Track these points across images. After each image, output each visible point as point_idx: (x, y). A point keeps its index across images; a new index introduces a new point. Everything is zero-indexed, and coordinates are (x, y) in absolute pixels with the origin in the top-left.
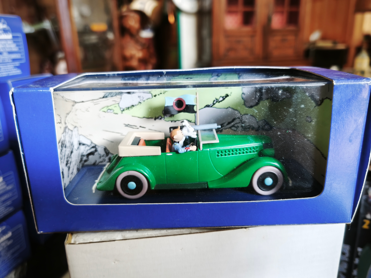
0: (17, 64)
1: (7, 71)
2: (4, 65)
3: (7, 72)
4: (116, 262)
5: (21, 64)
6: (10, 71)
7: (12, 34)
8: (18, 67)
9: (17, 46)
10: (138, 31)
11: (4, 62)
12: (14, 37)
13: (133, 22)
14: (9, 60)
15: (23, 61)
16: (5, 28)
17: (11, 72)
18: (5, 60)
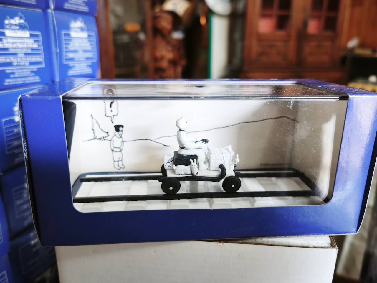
0: (89, 62)
1: (81, 69)
2: (79, 63)
5: (93, 63)
7: (88, 33)
8: (90, 66)
9: (91, 45)
10: (170, 32)
11: (79, 60)
12: (89, 36)
13: (166, 23)
14: (83, 58)
15: (95, 61)
17: (84, 71)
18: (80, 59)
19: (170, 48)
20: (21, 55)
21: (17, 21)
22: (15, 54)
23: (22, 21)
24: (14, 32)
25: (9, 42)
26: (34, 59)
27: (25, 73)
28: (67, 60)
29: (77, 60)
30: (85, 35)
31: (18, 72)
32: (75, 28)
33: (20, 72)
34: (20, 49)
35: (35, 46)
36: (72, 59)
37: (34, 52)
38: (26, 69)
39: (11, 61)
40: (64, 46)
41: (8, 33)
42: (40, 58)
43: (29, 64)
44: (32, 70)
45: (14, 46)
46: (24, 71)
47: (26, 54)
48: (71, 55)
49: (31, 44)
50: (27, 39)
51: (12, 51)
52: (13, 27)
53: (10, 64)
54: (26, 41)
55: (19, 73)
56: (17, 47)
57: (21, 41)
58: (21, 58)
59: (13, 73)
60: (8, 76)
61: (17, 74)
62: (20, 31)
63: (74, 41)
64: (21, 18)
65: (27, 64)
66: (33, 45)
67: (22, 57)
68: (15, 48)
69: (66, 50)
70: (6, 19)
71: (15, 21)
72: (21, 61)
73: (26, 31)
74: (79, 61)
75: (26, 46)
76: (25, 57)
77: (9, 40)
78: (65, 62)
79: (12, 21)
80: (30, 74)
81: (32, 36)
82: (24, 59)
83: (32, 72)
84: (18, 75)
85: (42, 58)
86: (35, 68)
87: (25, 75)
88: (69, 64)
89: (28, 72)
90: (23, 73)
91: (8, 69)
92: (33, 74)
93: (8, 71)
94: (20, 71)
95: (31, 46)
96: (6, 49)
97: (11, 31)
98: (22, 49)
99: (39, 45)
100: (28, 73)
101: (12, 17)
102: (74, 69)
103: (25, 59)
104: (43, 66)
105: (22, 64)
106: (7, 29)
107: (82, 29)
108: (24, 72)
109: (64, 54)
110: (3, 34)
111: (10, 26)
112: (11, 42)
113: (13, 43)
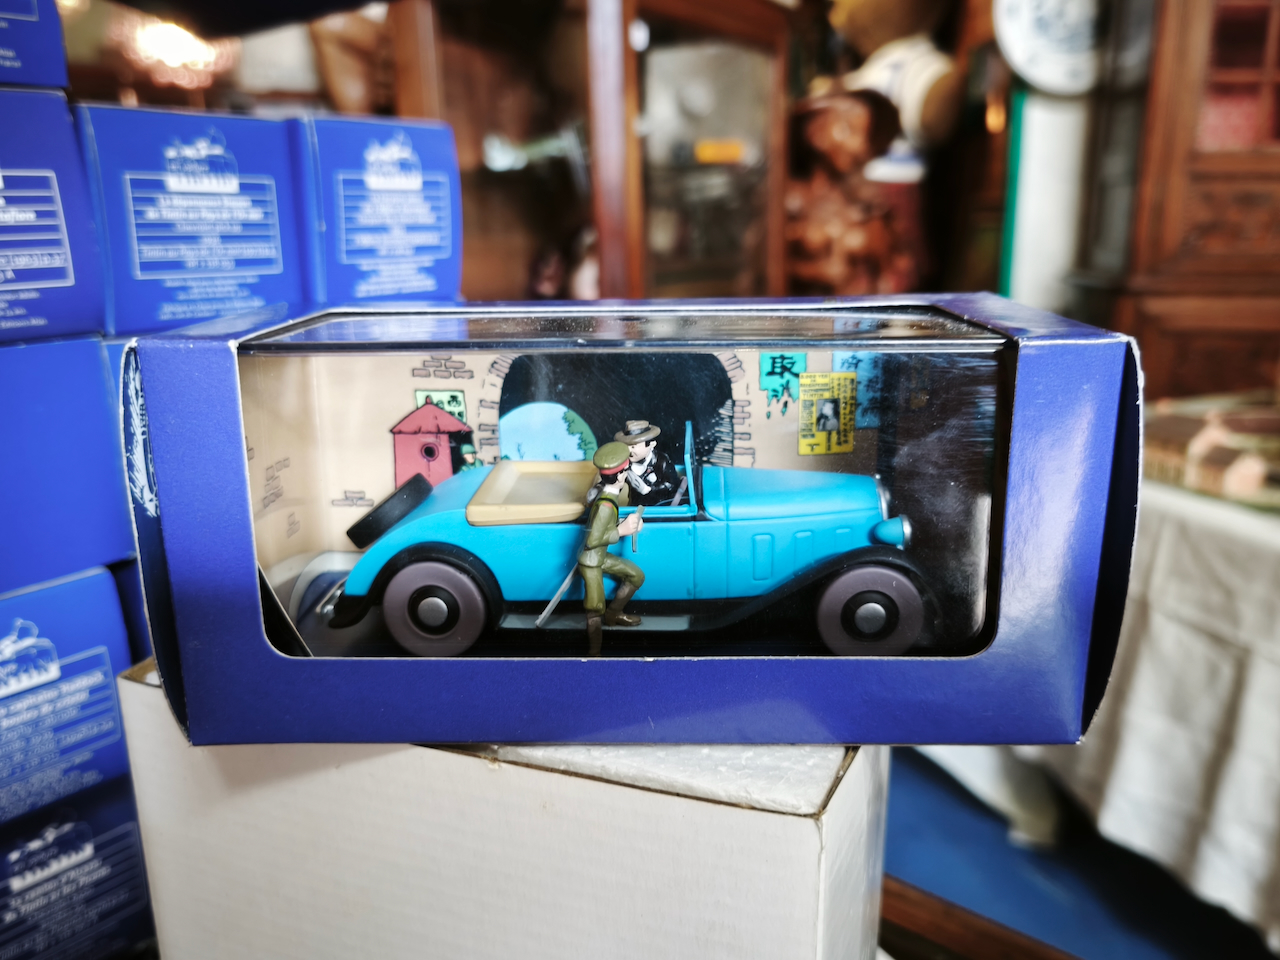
0: (427, 260)
1: (397, 279)
2: (390, 264)
3: (396, 282)
5: (438, 262)
6: (404, 281)
7: (423, 175)
8: (428, 271)
9: (434, 209)
10: (859, 163)
11: (392, 253)
12: (426, 184)
13: (844, 131)
14: (405, 249)
15: (445, 255)
16: (405, 159)
17: (407, 285)
18: (395, 250)
19: (855, 214)
20: (211, 242)
21: (202, 149)
22: (191, 239)
23: (218, 151)
24: (192, 180)
25: (177, 208)
26: (250, 250)
27: (220, 289)
28: (350, 253)
29: (383, 252)
30: (414, 181)
31: (198, 287)
32: (381, 164)
33: (205, 287)
34: (208, 224)
35: (256, 215)
36: (370, 252)
37: (250, 232)
38: (225, 278)
39: (179, 256)
40: (342, 214)
41: (173, 182)
42: (270, 248)
43: (233, 263)
44: (242, 281)
45: (192, 216)
46: (218, 283)
47: (226, 238)
48: (364, 240)
49: (245, 210)
50: (230, 198)
51: (185, 229)
52: (189, 167)
53: (177, 265)
54: (227, 202)
55: (202, 290)
56: (200, 219)
57: (212, 203)
58: (210, 249)
59: (184, 289)
60: (170, 295)
61: (196, 291)
62: (212, 175)
63: (375, 199)
64: (214, 141)
65: (228, 264)
66: (248, 213)
67: (214, 246)
68: (193, 223)
69: (350, 226)
70: (169, 144)
71: (198, 150)
72: (211, 255)
73: (228, 175)
74: (391, 257)
75: (226, 216)
76: (222, 246)
77: (177, 201)
78: (345, 260)
79: (189, 152)
80: (236, 292)
81: (245, 188)
82: (219, 251)
83: (241, 286)
84: (200, 293)
85: (276, 248)
86: (251, 275)
87: (218, 296)
88: (360, 265)
89: (231, 285)
90: (215, 290)
91: (170, 279)
92: (246, 293)
93: (169, 284)
94: (204, 283)
95: (241, 215)
96: (167, 225)
97: (184, 180)
98: (214, 225)
99: (266, 214)
100: (231, 289)
101: (188, 140)
102: (374, 279)
103: (223, 252)
104: (277, 270)
105: (213, 263)
106: (172, 171)
107: (404, 166)
108: (216, 286)
109: (343, 236)
110: (159, 186)
111: (182, 165)
112: (183, 207)
113: (187, 210)
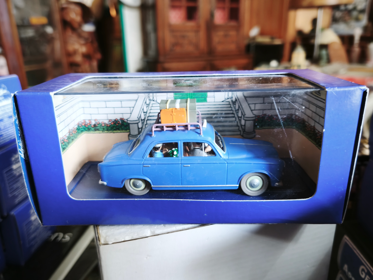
4: (148, 257)
